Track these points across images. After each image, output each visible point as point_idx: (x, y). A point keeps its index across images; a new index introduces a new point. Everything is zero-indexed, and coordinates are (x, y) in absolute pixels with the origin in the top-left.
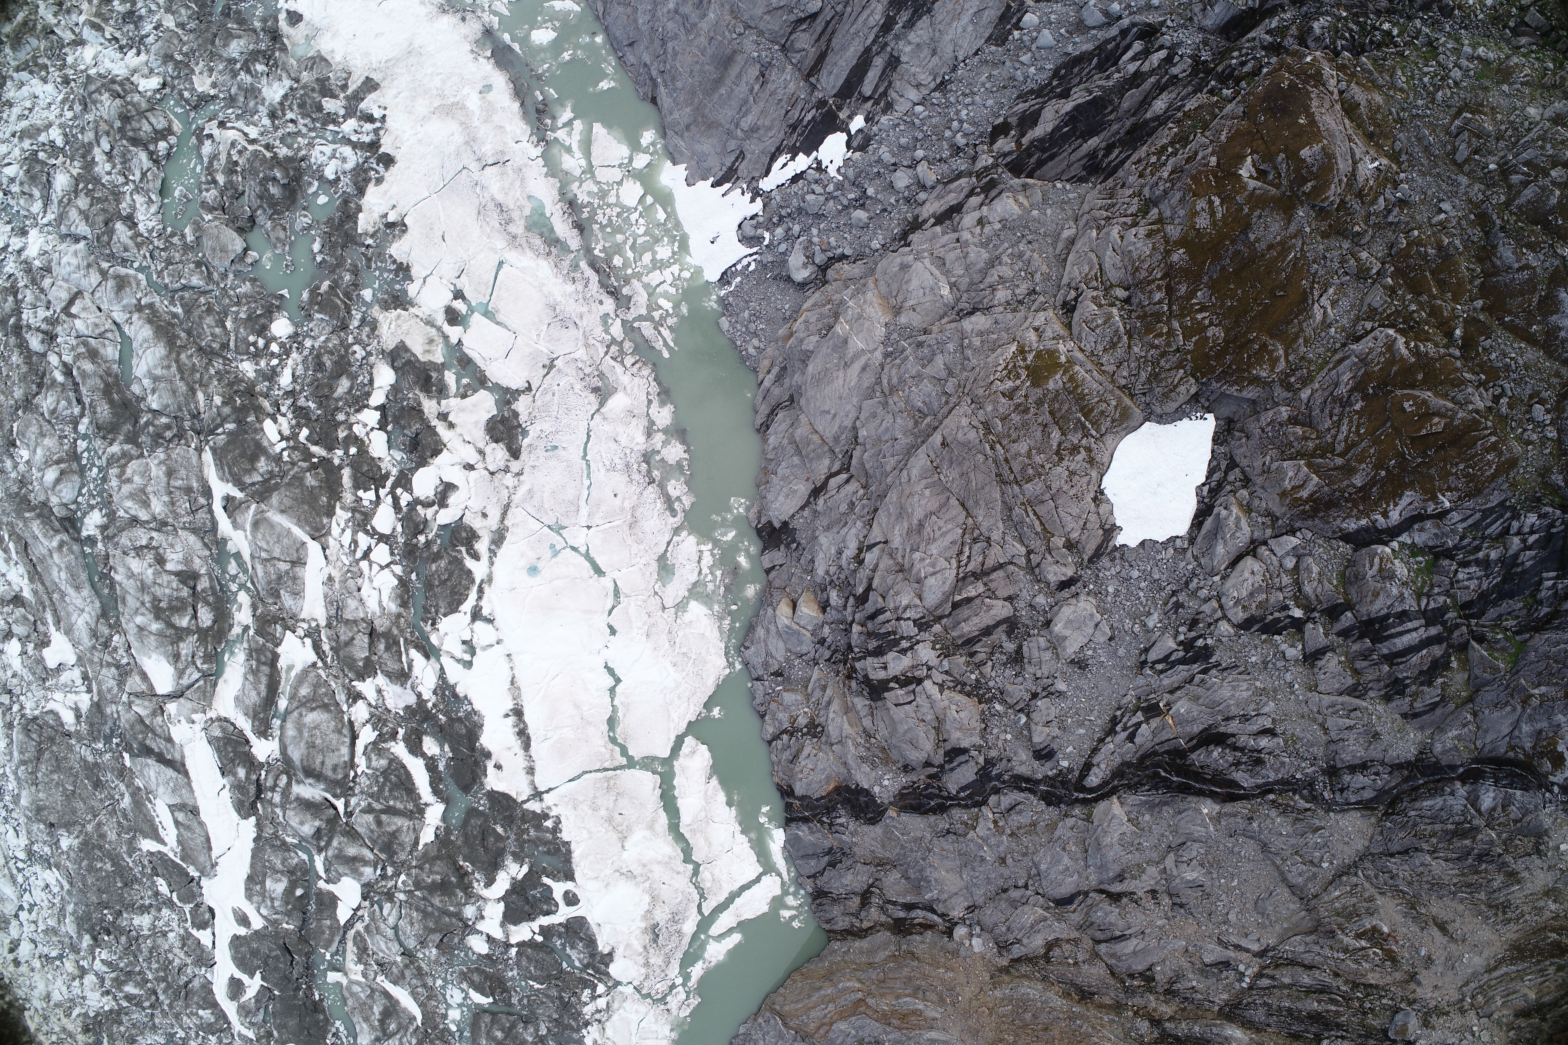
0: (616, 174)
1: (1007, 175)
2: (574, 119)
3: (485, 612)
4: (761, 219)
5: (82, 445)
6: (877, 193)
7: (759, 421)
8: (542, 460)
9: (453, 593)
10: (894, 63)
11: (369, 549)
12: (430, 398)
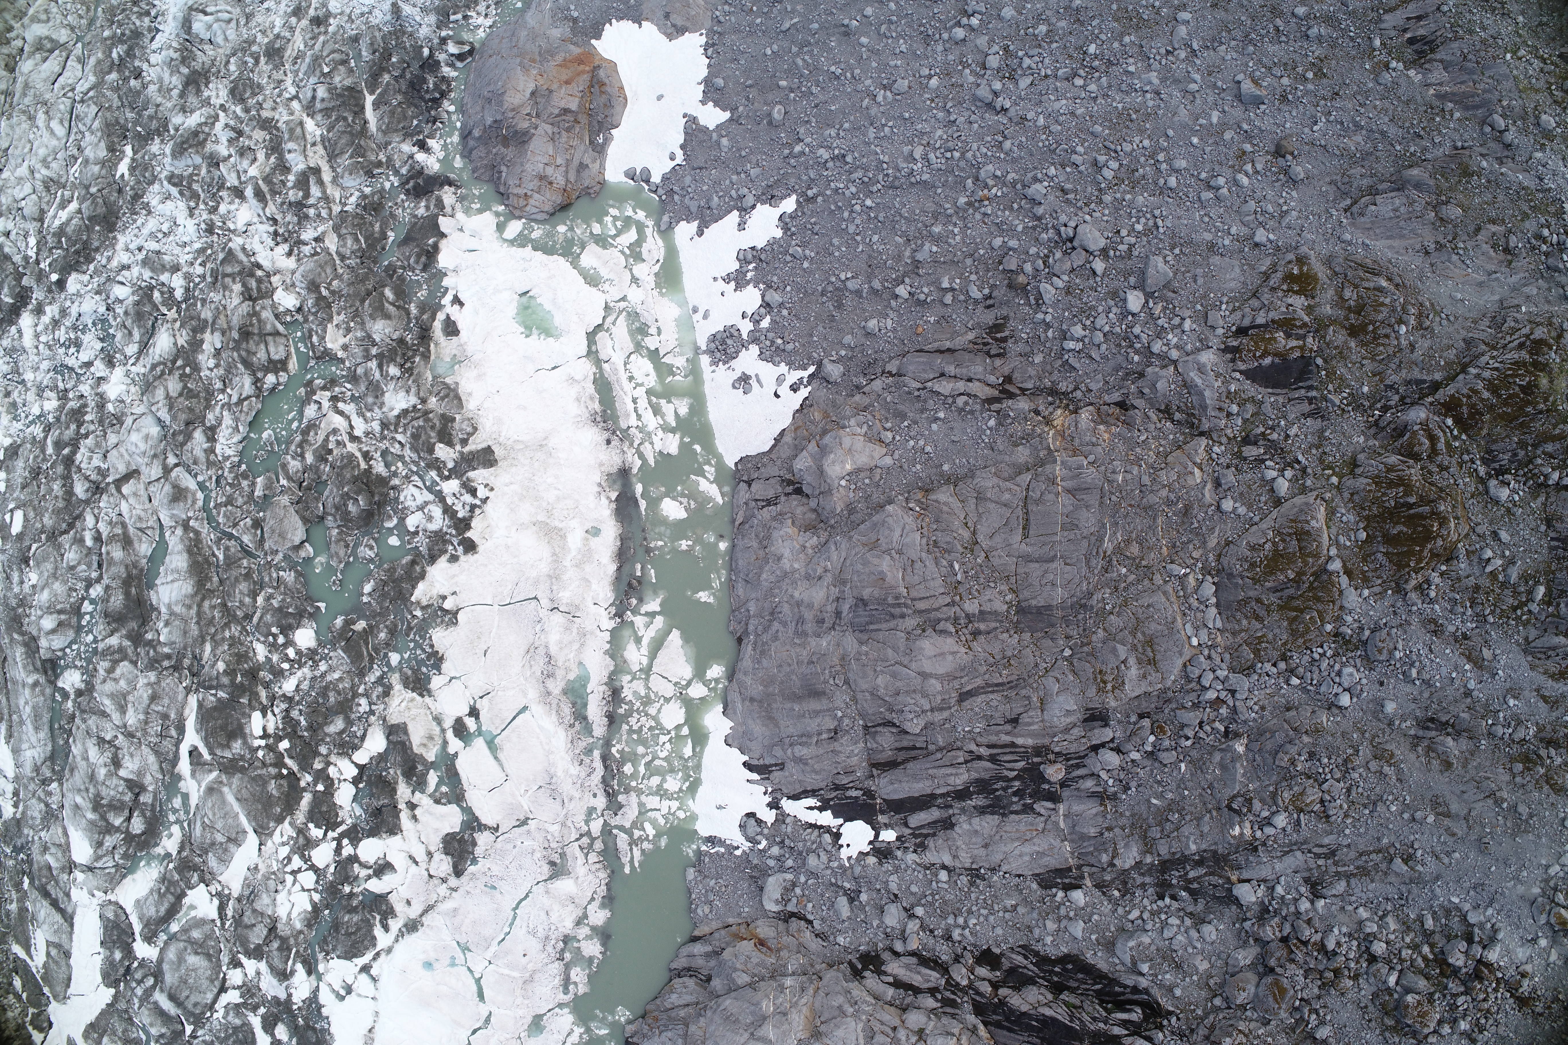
0: (669, 690)
1: (968, 1007)
2: (659, 613)
3: (373, 972)
4: (766, 831)
5: (87, 607)
6: (868, 903)
7: (674, 965)
8: (478, 891)
9: (353, 946)
10: (948, 824)
11: (299, 870)
12: (408, 783)
